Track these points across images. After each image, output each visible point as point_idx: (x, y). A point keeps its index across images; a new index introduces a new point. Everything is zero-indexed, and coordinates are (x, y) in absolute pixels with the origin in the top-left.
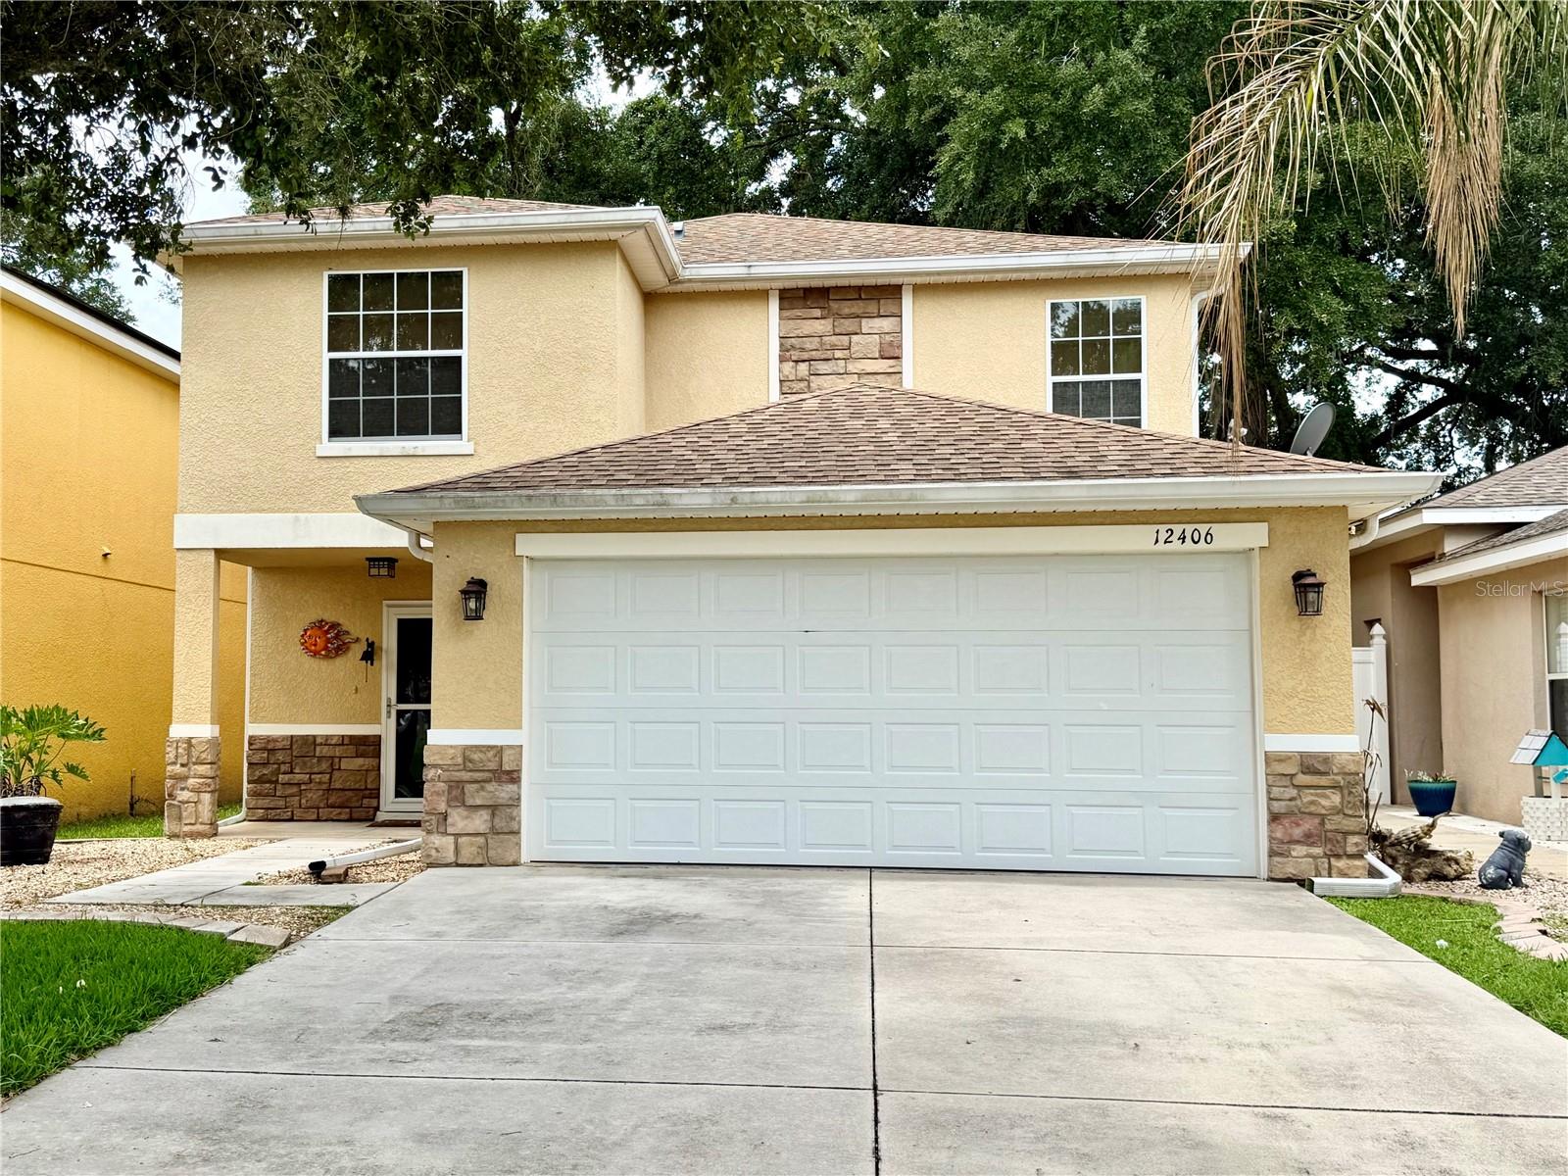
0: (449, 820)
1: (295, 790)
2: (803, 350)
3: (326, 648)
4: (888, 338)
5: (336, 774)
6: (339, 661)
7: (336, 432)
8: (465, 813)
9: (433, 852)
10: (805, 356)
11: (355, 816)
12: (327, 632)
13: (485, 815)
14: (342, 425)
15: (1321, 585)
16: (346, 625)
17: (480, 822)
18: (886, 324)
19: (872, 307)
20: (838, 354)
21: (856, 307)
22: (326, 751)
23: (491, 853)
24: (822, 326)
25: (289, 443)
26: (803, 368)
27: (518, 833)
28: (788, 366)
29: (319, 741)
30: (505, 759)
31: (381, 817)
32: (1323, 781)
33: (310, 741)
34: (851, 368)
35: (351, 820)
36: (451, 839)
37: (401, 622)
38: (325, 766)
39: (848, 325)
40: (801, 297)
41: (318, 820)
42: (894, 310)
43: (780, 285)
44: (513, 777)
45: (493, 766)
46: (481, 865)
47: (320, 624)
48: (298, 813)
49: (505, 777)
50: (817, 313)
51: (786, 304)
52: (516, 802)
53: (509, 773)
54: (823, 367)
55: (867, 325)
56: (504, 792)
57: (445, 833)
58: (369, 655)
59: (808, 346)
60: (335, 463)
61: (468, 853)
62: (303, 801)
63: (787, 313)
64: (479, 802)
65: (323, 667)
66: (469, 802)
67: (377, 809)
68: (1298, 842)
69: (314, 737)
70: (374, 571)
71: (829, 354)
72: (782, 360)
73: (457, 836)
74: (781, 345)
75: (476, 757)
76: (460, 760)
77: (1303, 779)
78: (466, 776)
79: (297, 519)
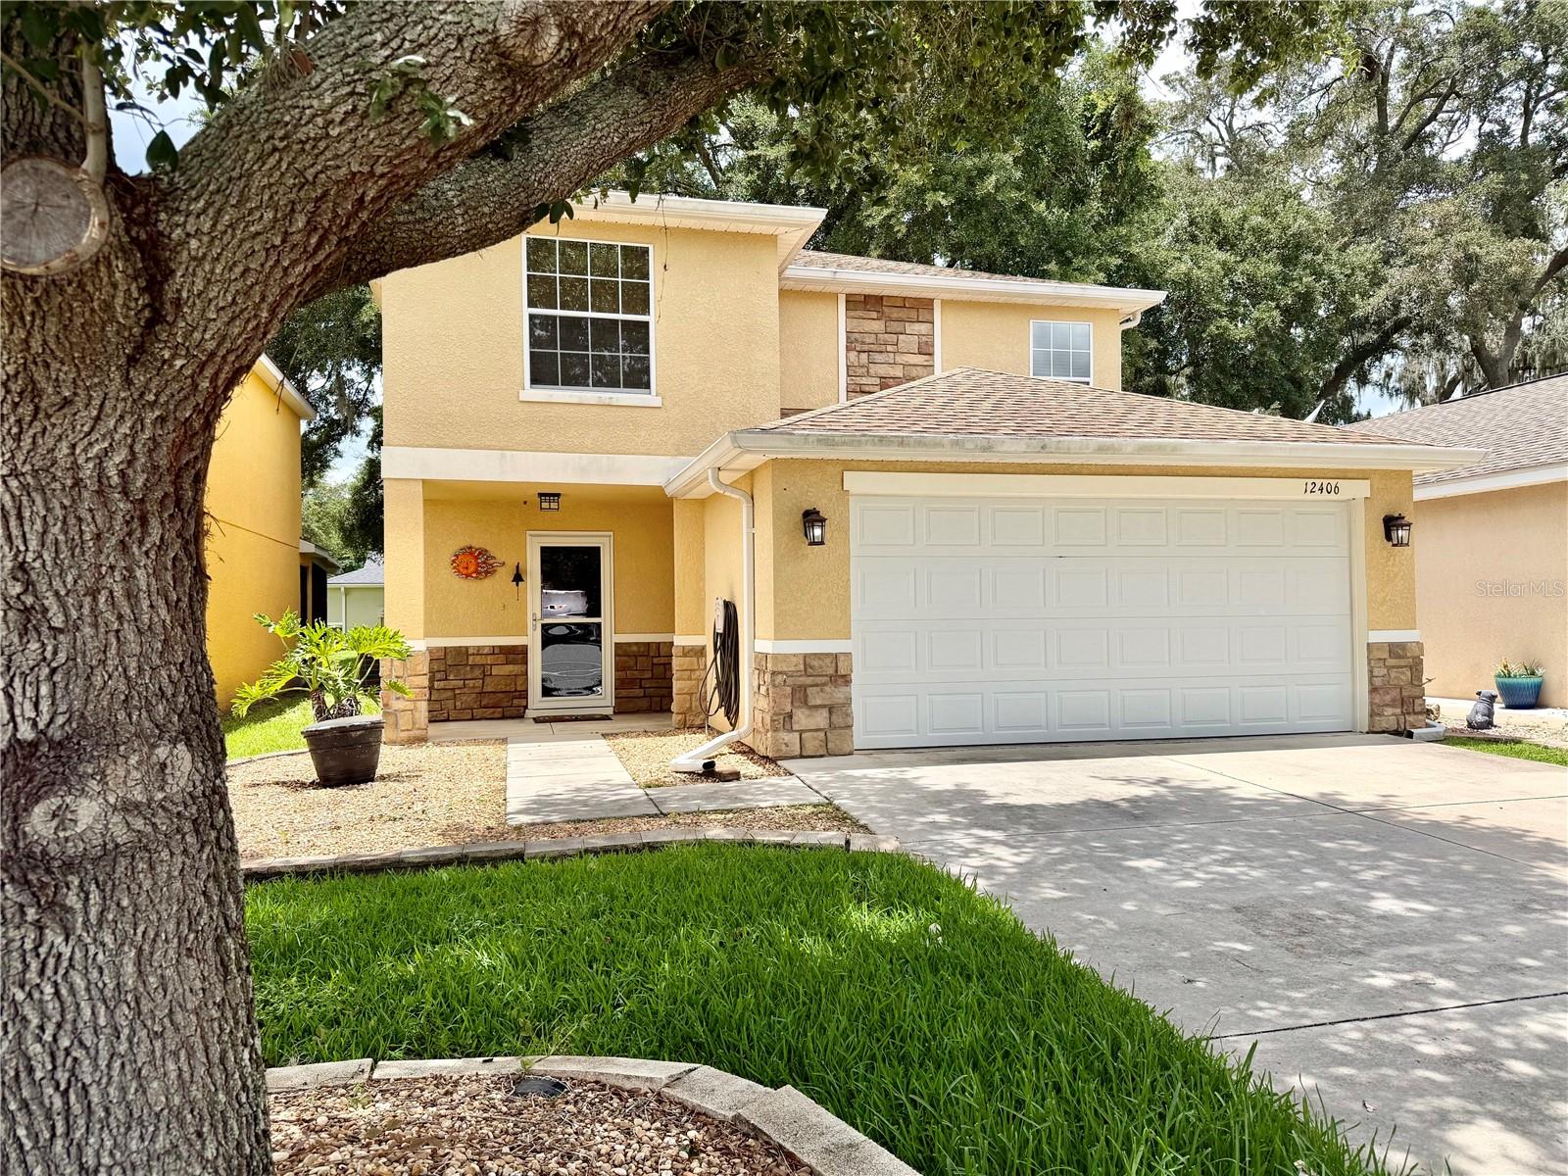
0: (795, 718)
1: (450, 694)
2: (863, 343)
3: (476, 572)
4: (924, 339)
5: (488, 680)
6: (487, 582)
7: (536, 380)
8: (807, 712)
9: (783, 747)
10: (866, 348)
11: (507, 714)
12: (477, 558)
13: (825, 713)
14: (541, 375)
15: (1409, 525)
16: (493, 552)
17: (821, 719)
18: (923, 328)
19: (913, 314)
20: (889, 348)
21: (903, 314)
22: (478, 660)
23: (830, 745)
24: (877, 326)
25: (493, 387)
26: (864, 356)
27: (850, 727)
28: (853, 355)
29: (471, 651)
30: (840, 664)
31: (530, 713)
32: (1402, 662)
33: (462, 652)
34: (899, 359)
35: (503, 718)
36: (797, 735)
37: (544, 550)
38: (477, 673)
39: (895, 326)
40: (864, 303)
41: (473, 719)
42: (927, 317)
43: (849, 290)
44: (846, 680)
45: (831, 671)
46: (822, 756)
47: (469, 551)
48: (453, 714)
49: (840, 681)
50: (874, 315)
51: (851, 305)
52: (848, 701)
53: (843, 676)
54: (878, 357)
55: (910, 328)
56: (837, 694)
57: (792, 730)
58: (518, 578)
59: (867, 340)
60: (536, 407)
61: (812, 743)
62: (458, 704)
63: (852, 313)
64: (819, 702)
65: (473, 585)
66: (812, 702)
67: (526, 707)
68: (1387, 705)
69: (467, 648)
70: (545, 505)
71: (883, 348)
72: (848, 349)
73: (801, 732)
74: (848, 338)
75: (816, 663)
76: (802, 667)
77: (1391, 662)
78: (809, 681)
79: (503, 456)
